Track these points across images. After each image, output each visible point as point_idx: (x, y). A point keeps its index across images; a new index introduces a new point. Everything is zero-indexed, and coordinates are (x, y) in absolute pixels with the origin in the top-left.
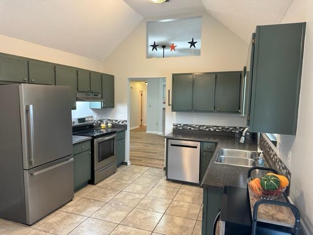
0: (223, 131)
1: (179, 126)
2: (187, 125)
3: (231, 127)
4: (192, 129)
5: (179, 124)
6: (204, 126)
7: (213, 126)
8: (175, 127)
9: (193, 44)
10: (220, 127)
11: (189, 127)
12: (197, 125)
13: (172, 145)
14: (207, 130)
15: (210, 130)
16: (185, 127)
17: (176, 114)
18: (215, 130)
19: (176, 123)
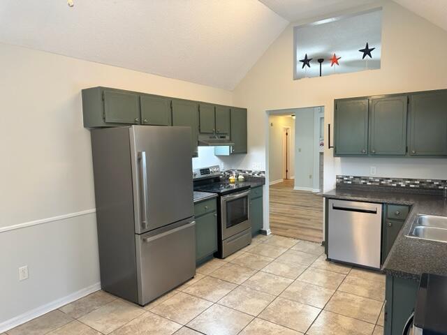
0: (421, 187)
1: (345, 179)
2: (360, 177)
3: (437, 181)
4: (368, 183)
5: (346, 177)
6: (389, 179)
7: (405, 179)
8: (339, 181)
9: (367, 52)
10: (416, 180)
11: (364, 181)
12: (377, 178)
13: (334, 208)
14: (395, 185)
15: (399, 186)
16: (357, 180)
17: (342, 161)
18: (408, 186)
19: (340, 174)
